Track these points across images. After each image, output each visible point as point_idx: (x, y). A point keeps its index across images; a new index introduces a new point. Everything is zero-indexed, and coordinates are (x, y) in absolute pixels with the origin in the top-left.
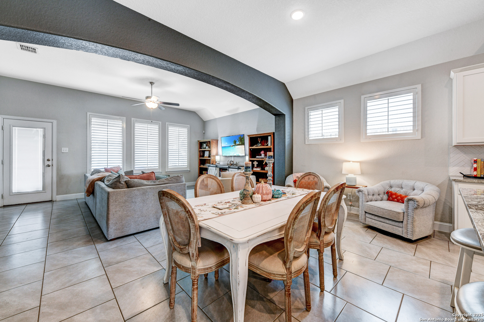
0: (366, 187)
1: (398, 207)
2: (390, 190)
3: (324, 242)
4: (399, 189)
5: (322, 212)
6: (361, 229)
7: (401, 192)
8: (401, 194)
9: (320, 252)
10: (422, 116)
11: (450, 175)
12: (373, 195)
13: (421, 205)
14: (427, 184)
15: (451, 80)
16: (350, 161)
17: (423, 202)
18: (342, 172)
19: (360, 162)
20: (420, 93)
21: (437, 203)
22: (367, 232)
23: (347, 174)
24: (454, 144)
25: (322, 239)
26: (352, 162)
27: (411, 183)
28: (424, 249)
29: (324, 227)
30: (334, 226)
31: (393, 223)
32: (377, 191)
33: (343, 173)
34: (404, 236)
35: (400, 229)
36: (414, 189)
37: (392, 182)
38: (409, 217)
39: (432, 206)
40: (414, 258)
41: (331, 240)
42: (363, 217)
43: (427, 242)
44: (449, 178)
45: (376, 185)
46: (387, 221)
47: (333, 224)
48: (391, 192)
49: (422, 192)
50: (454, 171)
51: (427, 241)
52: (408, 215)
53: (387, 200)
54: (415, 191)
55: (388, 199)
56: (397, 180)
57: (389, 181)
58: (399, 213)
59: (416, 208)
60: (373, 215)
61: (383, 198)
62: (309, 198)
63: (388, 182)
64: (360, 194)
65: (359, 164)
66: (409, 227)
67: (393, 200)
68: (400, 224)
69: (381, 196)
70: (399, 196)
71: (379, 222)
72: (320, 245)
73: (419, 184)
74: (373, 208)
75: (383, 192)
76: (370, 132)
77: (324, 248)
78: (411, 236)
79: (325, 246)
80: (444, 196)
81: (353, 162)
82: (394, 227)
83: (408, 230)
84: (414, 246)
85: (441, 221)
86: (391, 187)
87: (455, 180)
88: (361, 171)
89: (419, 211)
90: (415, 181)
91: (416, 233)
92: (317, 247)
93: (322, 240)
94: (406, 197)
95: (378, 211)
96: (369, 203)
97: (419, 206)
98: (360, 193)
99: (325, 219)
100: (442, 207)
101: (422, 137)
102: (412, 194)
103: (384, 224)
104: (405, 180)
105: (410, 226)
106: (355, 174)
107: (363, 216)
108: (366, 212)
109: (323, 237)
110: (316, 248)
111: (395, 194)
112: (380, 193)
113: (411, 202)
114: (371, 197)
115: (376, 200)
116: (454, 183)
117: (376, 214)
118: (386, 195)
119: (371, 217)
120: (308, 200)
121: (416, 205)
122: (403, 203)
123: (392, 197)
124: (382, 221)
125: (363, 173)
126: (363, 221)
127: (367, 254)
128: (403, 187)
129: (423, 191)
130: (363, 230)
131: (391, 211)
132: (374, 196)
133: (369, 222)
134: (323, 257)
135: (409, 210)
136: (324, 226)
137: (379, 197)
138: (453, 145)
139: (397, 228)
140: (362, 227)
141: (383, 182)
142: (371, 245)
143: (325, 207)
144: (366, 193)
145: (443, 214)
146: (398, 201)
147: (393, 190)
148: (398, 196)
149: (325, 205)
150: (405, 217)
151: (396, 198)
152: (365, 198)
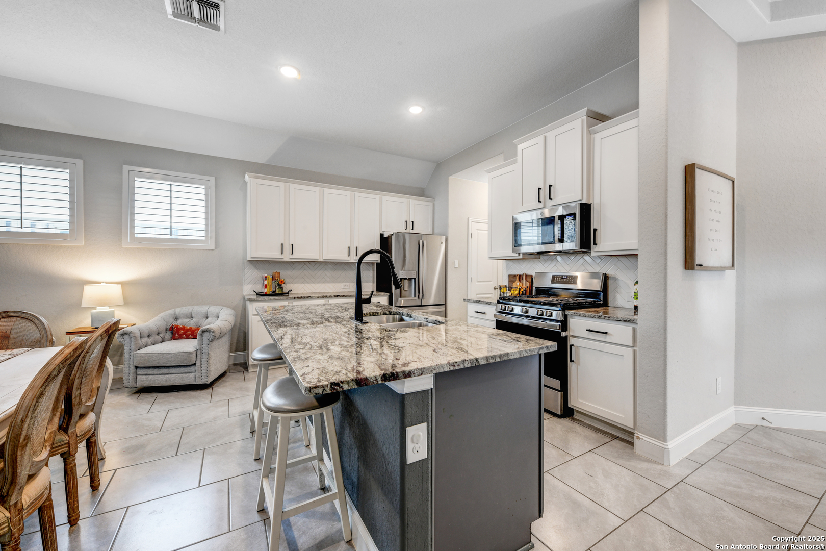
0: (134, 325)
1: (187, 346)
2: (176, 324)
3: (78, 433)
4: (187, 320)
5: (76, 378)
6: (128, 399)
7: (191, 324)
8: (191, 326)
9: (68, 457)
10: (215, 219)
11: (245, 294)
12: (149, 336)
13: (217, 336)
14: (222, 307)
15: (245, 183)
16: (99, 283)
17: (219, 331)
18: (81, 305)
19: (123, 284)
20: (213, 188)
21: (233, 329)
22: (140, 399)
23: (95, 308)
24: (249, 258)
25: (72, 430)
26: (104, 284)
27: (203, 309)
28: (220, 390)
29: (78, 407)
30: (94, 399)
31: (183, 370)
32: (156, 328)
33: (84, 305)
34: (198, 382)
35: (192, 375)
36: (207, 317)
37: (179, 311)
38: (203, 354)
39: (228, 334)
40: (210, 404)
41: (91, 426)
42: (131, 378)
43: (223, 381)
44: (244, 298)
45: (153, 320)
46: (174, 370)
47: (93, 397)
48: (177, 327)
49: (216, 318)
50: (248, 290)
51: (223, 379)
52: (202, 353)
53: (171, 340)
54: (209, 319)
55: (173, 338)
56: (184, 308)
57: (174, 310)
58: (191, 353)
59: (212, 341)
60: (149, 368)
61: (164, 337)
62: (71, 353)
63: (171, 312)
64: (125, 339)
65: (120, 286)
66: (203, 369)
67: (180, 338)
68: (192, 368)
69: (162, 335)
70: (189, 329)
71: (160, 376)
72: (69, 443)
73: (213, 309)
74: (150, 356)
75: (165, 328)
76: (139, 232)
77: (77, 445)
78: (206, 380)
79: (79, 440)
80: (239, 321)
81: (106, 283)
82: (184, 375)
83: (203, 372)
84: (209, 390)
85: (236, 351)
86: (176, 319)
87: (249, 300)
88: (125, 298)
89: (215, 343)
90: (208, 306)
91: (212, 373)
92: (59, 449)
93: (72, 433)
94: (198, 329)
95: (160, 359)
96: (143, 351)
97: (215, 337)
98: (126, 337)
99: (80, 390)
100: (237, 333)
101: (216, 248)
102: (205, 323)
103: (168, 376)
104: (196, 307)
105: (204, 367)
106: (110, 306)
107: (131, 375)
108: (137, 368)
109: (76, 426)
110: (57, 454)
111: (184, 328)
112: (160, 330)
113: (206, 334)
114: (145, 340)
115: (153, 343)
116: (248, 303)
117: (156, 365)
118: (169, 332)
119: (146, 373)
120: (69, 356)
121: (212, 337)
122: (195, 337)
123: (177, 333)
124: (166, 373)
125: (127, 302)
126: (131, 384)
127: (147, 429)
128: (193, 316)
129: (218, 317)
130: (132, 399)
131: (179, 354)
132: (151, 337)
133: (142, 381)
134: (75, 463)
135: (204, 346)
136: (79, 404)
137: (159, 338)
138: (248, 260)
139: (187, 374)
140: (130, 395)
141: (163, 313)
142: (150, 415)
143: (83, 369)
144: (138, 335)
145: (238, 342)
146: (187, 338)
147: (180, 323)
148: (187, 330)
149: (83, 363)
150: (199, 357)
151: (184, 333)
152: (135, 344)
